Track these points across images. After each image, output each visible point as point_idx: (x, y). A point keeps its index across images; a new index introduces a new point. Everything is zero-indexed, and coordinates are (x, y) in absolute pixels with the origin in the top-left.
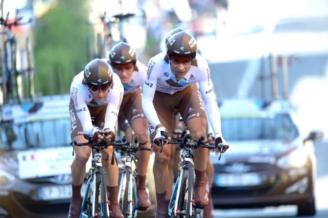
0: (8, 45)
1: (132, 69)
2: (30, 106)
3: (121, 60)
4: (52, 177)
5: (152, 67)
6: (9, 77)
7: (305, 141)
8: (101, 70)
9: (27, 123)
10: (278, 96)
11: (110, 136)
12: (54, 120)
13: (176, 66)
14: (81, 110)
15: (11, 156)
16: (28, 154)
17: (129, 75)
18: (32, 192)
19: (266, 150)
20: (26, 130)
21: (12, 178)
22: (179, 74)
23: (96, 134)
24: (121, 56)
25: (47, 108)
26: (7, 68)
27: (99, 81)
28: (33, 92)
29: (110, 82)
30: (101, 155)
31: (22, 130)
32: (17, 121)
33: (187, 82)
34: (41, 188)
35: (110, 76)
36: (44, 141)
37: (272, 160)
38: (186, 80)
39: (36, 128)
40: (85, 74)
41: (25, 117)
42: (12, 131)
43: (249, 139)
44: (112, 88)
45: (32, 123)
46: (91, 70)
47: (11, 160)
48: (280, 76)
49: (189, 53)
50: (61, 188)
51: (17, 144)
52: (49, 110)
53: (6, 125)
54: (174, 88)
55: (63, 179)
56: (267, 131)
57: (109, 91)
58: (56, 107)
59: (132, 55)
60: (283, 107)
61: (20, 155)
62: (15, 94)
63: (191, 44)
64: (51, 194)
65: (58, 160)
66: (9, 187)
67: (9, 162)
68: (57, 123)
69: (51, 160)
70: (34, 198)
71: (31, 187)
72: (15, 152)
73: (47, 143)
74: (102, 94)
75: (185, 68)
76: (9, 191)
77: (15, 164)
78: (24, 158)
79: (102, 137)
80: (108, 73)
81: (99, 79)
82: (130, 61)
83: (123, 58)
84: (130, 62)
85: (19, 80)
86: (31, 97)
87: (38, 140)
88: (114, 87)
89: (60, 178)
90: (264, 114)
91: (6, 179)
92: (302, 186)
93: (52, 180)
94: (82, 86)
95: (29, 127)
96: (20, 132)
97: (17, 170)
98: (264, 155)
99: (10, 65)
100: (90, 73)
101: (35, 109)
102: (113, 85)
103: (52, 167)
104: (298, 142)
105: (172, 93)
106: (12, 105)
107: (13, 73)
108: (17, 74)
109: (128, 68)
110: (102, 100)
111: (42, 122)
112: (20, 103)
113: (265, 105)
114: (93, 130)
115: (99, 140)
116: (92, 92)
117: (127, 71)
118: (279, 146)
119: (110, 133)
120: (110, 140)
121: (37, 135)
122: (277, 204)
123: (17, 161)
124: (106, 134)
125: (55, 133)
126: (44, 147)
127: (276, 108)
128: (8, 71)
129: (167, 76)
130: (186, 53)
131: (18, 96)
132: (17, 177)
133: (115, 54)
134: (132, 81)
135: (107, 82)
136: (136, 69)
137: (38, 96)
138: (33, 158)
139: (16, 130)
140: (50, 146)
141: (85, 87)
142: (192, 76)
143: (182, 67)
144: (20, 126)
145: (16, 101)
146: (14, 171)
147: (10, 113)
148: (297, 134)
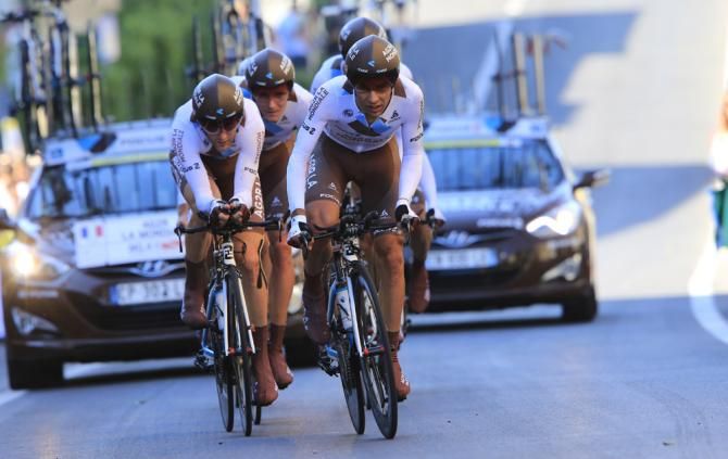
0: (56, 34)
1: (286, 96)
2: (94, 139)
3: (267, 80)
4: (134, 265)
5: (321, 100)
6: (57, 89)
7: (575, 188)
8: (222, 92)
9: (88, 170)
10: (527, 110)
11: (240, 213)
12: (135, 164)
13: (364, 96)
14: (191, 168)
15: (62, 230)
16: (92, 225)
17: (280, 106)
18: (99, 291)
19: (506, 207)
20: (87, 181)
21: (63, 268)
22: (370, 110)
23: (216, 211)
24: (267, 72)
25: (124, 142)
26: (53, 73)
27: (220, 112)
28: (98, 115)
29: (240, 115)
30: (231, 244)
31: (80, 182)
32: (70, 167)
33: (387, 124)
34: (114, 285)
35: (239, 102)
36: (118, 202)
37: (518, 224)
38: (385, 121)
39: (104, 178)
40: (194, 101)
41: (86, 159)
42: (63, 184)
43: (479, 187)
44: (243, 124)
45: (96, 169)
46: (205, 92)
47: (62, 235)
48: (530, 73)
49: (385, 70)
50: (150, 284)
51: (73, 207)
52: (127, 147)
53: (53, 173)
54: (365, 137)
55: (152, 269)
56: (509, 172)
57: (237, 131)
58: (138, 141)
59: (286, 72)
60: (536, 128)
61: (78, 227)
62: (67, 118)
63: (387, 56)
64: (132, 295)
65: (143, 235)
66: (57, 283)
67: (58, 238)
68: (140, 168)
69: (132, 235)
70: (103, 301)
71: (95, 282)
72: (68, 222)
73: (123, 207)
74: (224, 136)
75: (381, 99)
76: (59, 290)
77: (69, 241)
78: (85, 233)
79: (227, 217)
80: (236, 98)
81: (219, 108)
82: (282, 81)
83: (270, 76)
84: (282, 84)
85: (75, 93)
86: (94, 123)
87: (108, 199)
88: (246, 123)
89: (147, 266)
90: (502, 141)
91: (54, 268)
92: (571, 269)
93: (134, 270)
94: (191, 125)
95: (92, 176)
96: (77, 187)
97: (73, 253)
98: (504, 216)
99: (59, 69)
100: (202, 100)
101: (102, 145)
102: (244, 121)
103: (133, 248)
104: (565, 189)
105: (359, 149)
106: (62, 139)
107: (63, 82)
108: (71, 83)
109: (279, 94)
110: (226, 147)
111: (114, 167)
112: (75, 136)
113: (505, 127)
114: (211, 203)
115: (222, 223)
116: (209, 133)
117: (277, 100)
118: (530, 198)
119: (239, 208)
120: (241, 219)
121: (107, 190)
122: (527, 301)
123: (71, 236)
124: (234, 210)
125: (137, 188)
126: (119, 213)
127: (524, 129)
128: (56, 79)
129: (350, 115)
130: (378, 71)
131: (73, 125)
132: (72, 265)
133: (255, 69)
134: (285, 118)
135: (234, 113)
136: (293, 98)
137: (107, 123)
138: (99, 232)
139: (70, 182)
140: (130, 211)
141: (195, 127)
142: (395, 114)
143: (375, 97)
144: (76, 174)
145: (70, 131)
146: (68, 256)
147: (60, 152)
148: (561, 177)
